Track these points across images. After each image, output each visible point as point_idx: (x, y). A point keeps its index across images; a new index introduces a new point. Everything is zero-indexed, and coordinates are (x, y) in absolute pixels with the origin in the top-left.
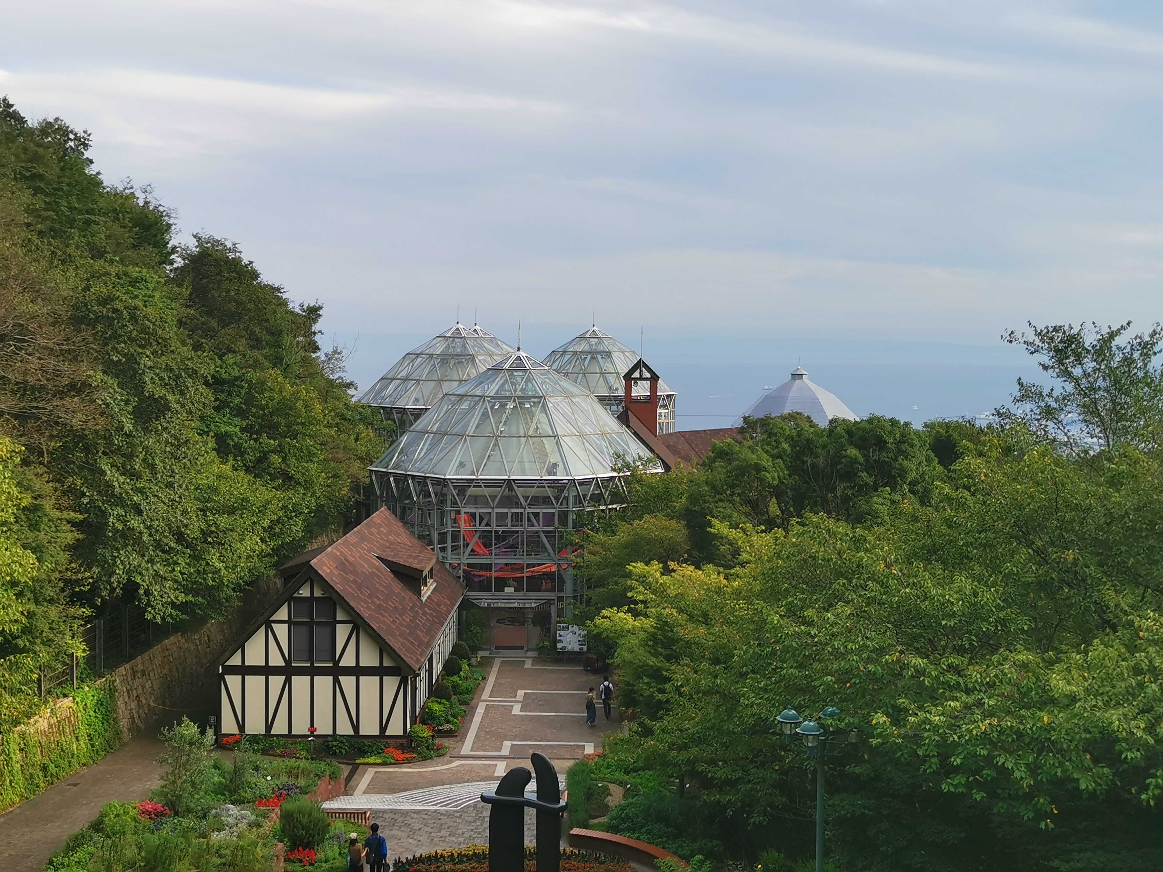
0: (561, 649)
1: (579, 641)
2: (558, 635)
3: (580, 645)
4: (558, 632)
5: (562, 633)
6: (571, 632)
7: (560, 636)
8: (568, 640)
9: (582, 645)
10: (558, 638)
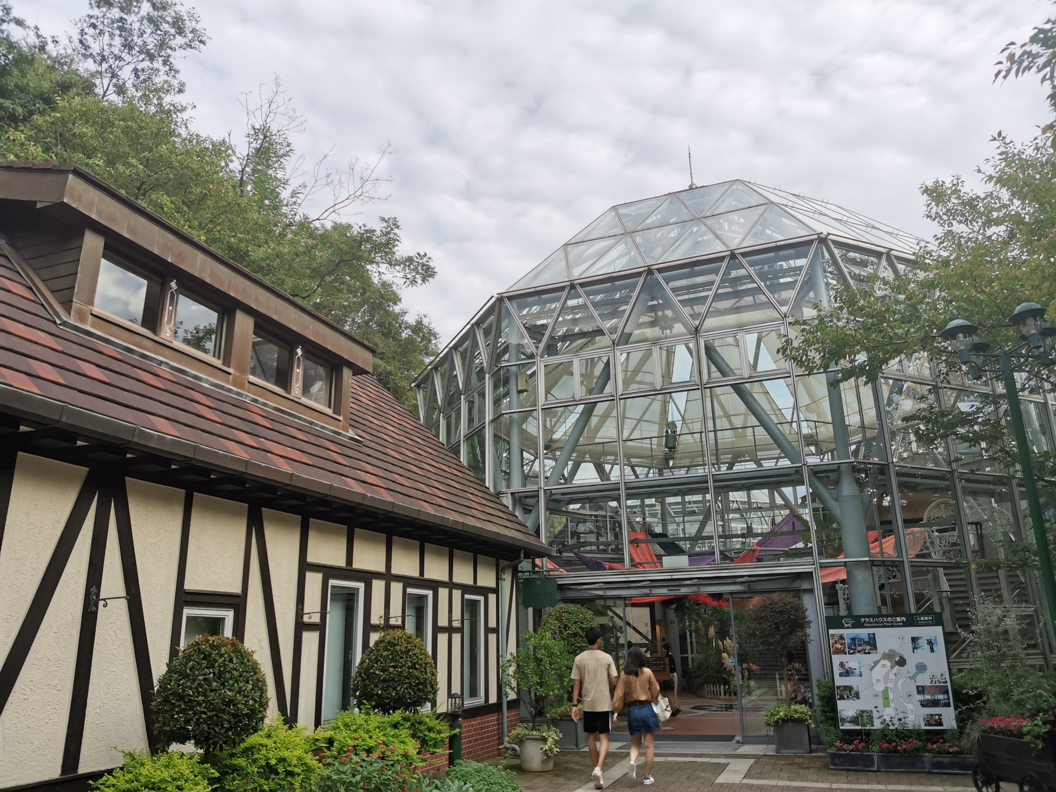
0: (854, 720)
1: (921, 690)
2: (837, 671)
3: (924, 704)
4: (836, 659)
5: (852, 661)
6: (887, 656)
7: (847, 673)
8: (880, 688)
9: (935, 703)
10: (839, 681)
